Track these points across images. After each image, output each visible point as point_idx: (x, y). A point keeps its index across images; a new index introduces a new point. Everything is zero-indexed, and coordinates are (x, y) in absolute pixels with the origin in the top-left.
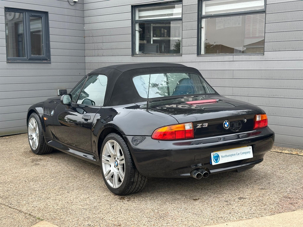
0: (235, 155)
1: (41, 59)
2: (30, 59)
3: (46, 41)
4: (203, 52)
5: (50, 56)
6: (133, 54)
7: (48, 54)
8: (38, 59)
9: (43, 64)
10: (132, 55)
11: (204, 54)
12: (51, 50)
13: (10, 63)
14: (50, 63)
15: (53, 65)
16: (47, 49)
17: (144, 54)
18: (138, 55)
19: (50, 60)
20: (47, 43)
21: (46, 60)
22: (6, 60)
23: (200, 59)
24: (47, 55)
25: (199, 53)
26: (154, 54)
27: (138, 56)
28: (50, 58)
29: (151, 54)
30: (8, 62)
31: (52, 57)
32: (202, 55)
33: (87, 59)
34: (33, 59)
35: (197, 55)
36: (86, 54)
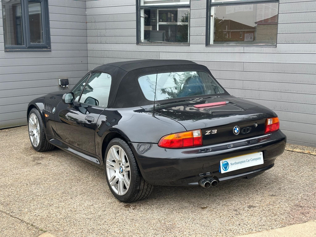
0: (244, 161)
1: (41, 47)
2: (29, 47)
3: (46, 28)
4: (212, 42)
5: (50, 44)
6: (138, 42)
8: (37, 47)
9: (43, 53)
10: (137, 44)
11: (213, 44)
12: (51, 37)
13: (8, 52)
14: (50, 51)
15: (53, 53)
16: (47, 36)
17: (149, 43)
18: (143, 43)
19: (50, 48)
20: (46, 30)
21: (46, 47)
22: (4, 49)
23: (209, 49)
24: (47, 42)
25: (207, 44)
26: (160, 43)
28: (50, 46)
29: (157, 43)
30: (6, 51)
31: (52, 44)
32: (211, 45)
33: (90, 46)
34: (32, 47)
35: (206, 45)
36: (88, 41)
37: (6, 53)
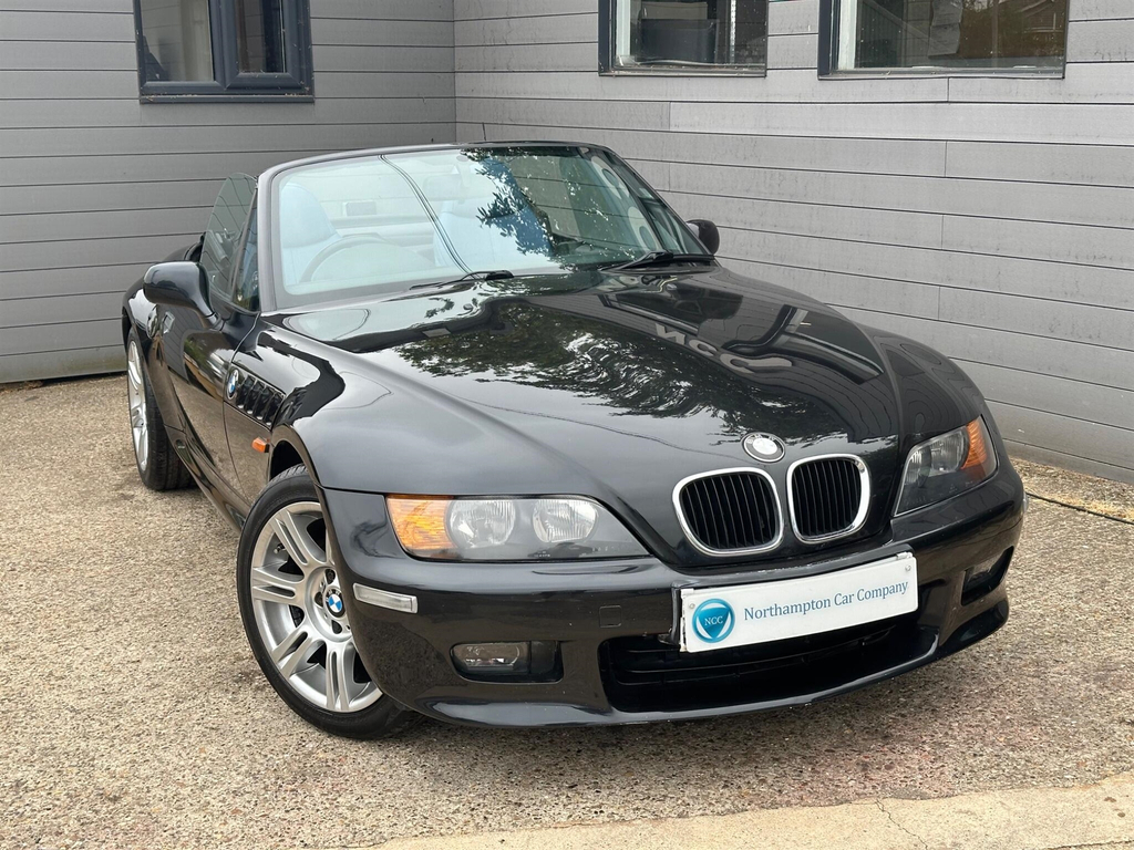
1: (276, 88)
2: (234, 89)
3: (298, 17)
4: (847, 56)
5: (311, 76)
6: (606, 63)
7: (304, 67)
8: (265, 88)
9: (281, 107)
10: (600, 71)
11: (851, 67)
12: (315, 49)
13: (151, 103)
14: (311, 102)
15: (322, 108)
16: (299, 45)
17: (643, 69)
18: (621, 69)
19: (311, 92)
20: (299, 26)
21: (297, 88)
22: (137, 94)
23: (832, 89)
24: (301, 70)
25: (827, 65)
26: (674, 68)
27: (625, 73)
28: (311, 83)
29: (665, 68)
30: (144, 103)
31: (316, 76)
32: (841, 72)
33: (464, 83)
34: (244, 88)
35: (820, 74)
36: (456, 64)
37: (147, 106)
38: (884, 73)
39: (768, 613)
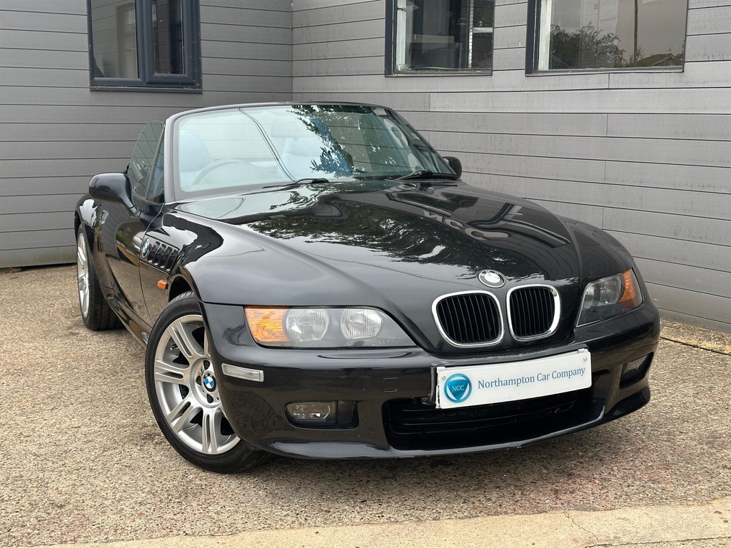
1: (177, 84)
2: (150, 83)
3: (193, 40)
4: (544, 62)
5: (200, 77)
6: (390, 69)
7: (196, 71)
8: (166, 84)
9: (181, 96)
10: (385, 74)
11: (546, 68)
12: (203, 60)
13: (97, 91)
14: (200, 93)
15: (206, 97)
16: (193, 58)
17: (413, 72)
18: (399, 73)
19: (200, 87)
20: (193, 45)
21: (192, 84)
22: (89, 85)
23: (534, 82)
24: (194, 73)
25: (531, 67)
26: (433, 71)
27: (401, 75)
28: (200, 82)
29: (427, 71)
30: (93, 91)
31: (204, 77)
32: (542, 71)
33: (298, 84)
34: (157, 83)
35: (526, 73)
36: (294, 71)
37: (95, 93)
38: (568, 72)
39: (494, 384)
